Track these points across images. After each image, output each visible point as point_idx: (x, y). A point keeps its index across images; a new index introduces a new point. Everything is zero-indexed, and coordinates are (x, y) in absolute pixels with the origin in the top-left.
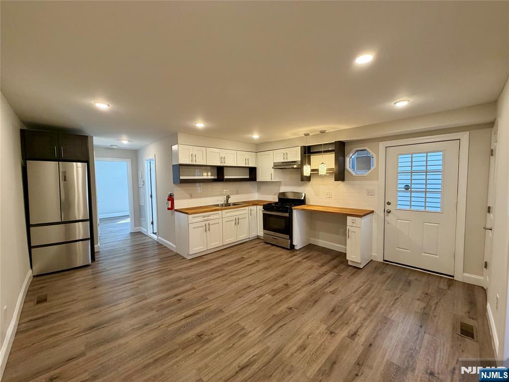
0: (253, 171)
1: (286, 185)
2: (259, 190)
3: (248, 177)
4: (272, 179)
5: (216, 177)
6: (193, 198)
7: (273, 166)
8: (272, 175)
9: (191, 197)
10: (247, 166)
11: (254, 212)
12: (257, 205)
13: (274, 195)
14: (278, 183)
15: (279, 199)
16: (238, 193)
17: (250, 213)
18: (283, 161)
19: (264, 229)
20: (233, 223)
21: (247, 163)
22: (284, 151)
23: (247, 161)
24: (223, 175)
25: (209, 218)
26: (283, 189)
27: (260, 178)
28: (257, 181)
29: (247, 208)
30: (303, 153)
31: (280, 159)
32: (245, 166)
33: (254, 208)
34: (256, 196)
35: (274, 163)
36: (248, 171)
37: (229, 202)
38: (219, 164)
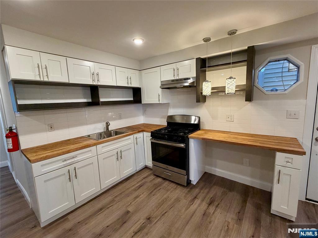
0: (137, 92)
1: (175, 107)
2: (144, 113)
3: (132, 99)
4: (159, 100)
5: (90, 100)
6: (54, 130)
7: (160, 85)
8: (159, 95)
9: (52, 128)
10: (130, 86)
11: (140, 140)
12: (143, 131)
13: (162, 117)
14: (166, 105)
15: (168, 123)
16: (120, 118)
17: (135, 142)
18: (173, 78)
19: (153, 160)
20: (115, 158)
21: (129, 82)
22: (174, 66)
23: (129, 80)
24: (98, 98)
25: (76, 159)
26: (172, 112)
27: (146, 99)
28: (142, 103)
29: (131, 137)
30: (199, 66)
31: (169, 76)
32: (126, 85)
33: (140, 135)
34: (141, 119)
35: (161, 82)
36: (131, 92)
37: (110, 129)
38: (90, 82)
